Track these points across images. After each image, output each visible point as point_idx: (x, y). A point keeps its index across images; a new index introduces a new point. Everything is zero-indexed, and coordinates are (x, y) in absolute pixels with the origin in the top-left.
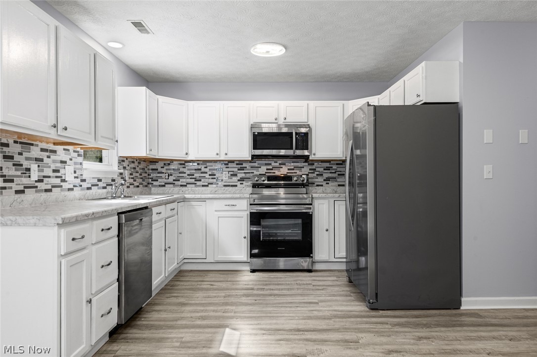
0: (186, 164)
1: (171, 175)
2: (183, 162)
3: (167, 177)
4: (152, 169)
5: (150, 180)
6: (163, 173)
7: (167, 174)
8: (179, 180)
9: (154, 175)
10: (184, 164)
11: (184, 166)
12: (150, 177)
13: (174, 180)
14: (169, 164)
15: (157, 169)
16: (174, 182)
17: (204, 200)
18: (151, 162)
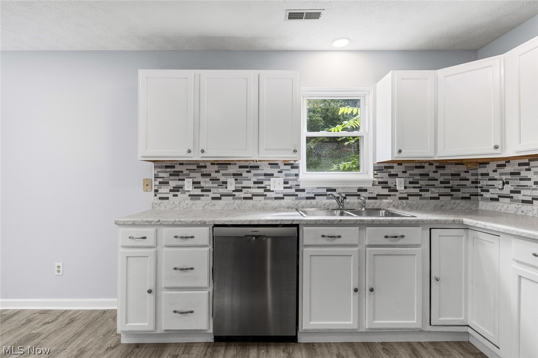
0: (532, 164)
1: (508, 183)
2: (526, 161)
3: (501, 187)
4: (482, 175)
5: (479, 189)
6: (496, 179)
7: (501, 182)
8: (519, 192)
9: (484, 183)
10: (528, 164)
11: (527, 167)
12: (479, 185)
13: (512, 192)
14: (504, 166)
15: (487, 174)
16: (512, 195)
17: (497, 234)
18: (480, 163)
